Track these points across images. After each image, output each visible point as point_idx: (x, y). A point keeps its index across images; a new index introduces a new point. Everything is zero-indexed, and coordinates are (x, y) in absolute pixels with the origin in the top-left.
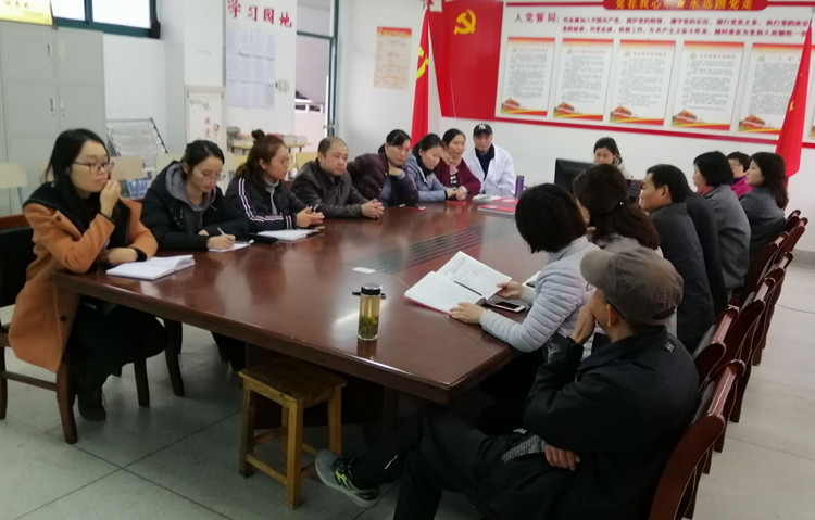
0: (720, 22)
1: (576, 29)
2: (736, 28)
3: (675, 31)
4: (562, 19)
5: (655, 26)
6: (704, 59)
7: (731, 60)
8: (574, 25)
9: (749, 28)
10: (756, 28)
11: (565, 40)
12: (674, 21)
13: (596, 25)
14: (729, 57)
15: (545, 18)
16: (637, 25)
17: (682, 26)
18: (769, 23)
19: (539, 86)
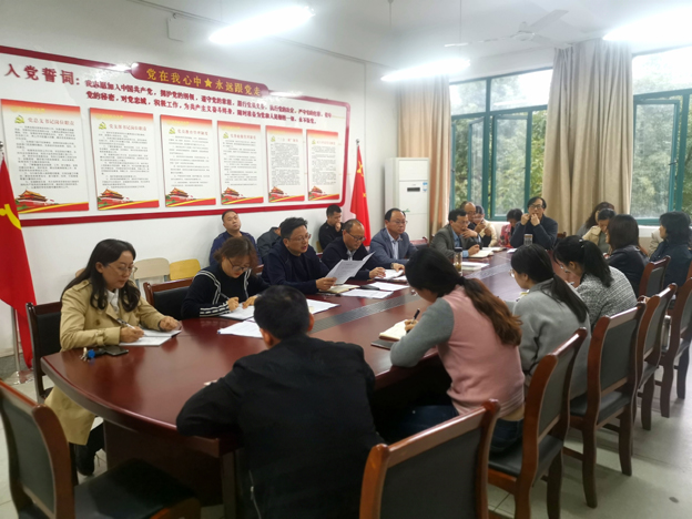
0: (240, 104)
1: (104, 97)
2: (251, 110)
3: (206, 109)
4: (82, 82)
5: (189, 102)
6: (234, 139)
7: (253, 140)
8: (100, 91)
9: (260, 111)
10: (264, 111)
11: (93, 111)
12: (204, 99)
13: (128, 94)
14: (251, 137)
15: (58, 78)
16: (171, 99)
17: (212, 104)
18: (272, 108)
19: (73, 171)
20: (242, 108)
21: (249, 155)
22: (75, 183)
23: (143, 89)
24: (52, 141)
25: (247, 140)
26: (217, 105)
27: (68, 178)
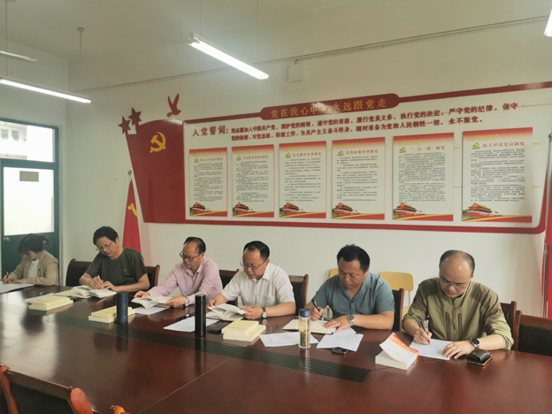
0: (359, 120)
1: (242, 138)
2: (374, 124)
3: (322, 132)
4: (230, 131)
5: (305, 129)
6: (351, 156)
7: (374, 154)
8: (239, 134)
9: (386, 122)
10: (392, 122)
11: (234, 149)
12: (320, 123)
13: (257, 132)
14: (372, 152)
15: (217, 131)
16: (290, 129)
17: (327, 127)
18: (403, 116)
19: (220, 190)
20: (362, 124)
21: (368, 170)
22: (220, 198)
23: (268, 127)
24: (210, 171)
25: (366, 154)
26: (333, 127)
27: (217, 195)
